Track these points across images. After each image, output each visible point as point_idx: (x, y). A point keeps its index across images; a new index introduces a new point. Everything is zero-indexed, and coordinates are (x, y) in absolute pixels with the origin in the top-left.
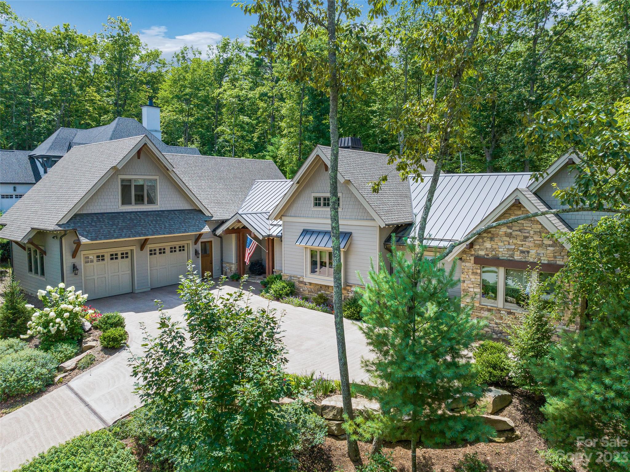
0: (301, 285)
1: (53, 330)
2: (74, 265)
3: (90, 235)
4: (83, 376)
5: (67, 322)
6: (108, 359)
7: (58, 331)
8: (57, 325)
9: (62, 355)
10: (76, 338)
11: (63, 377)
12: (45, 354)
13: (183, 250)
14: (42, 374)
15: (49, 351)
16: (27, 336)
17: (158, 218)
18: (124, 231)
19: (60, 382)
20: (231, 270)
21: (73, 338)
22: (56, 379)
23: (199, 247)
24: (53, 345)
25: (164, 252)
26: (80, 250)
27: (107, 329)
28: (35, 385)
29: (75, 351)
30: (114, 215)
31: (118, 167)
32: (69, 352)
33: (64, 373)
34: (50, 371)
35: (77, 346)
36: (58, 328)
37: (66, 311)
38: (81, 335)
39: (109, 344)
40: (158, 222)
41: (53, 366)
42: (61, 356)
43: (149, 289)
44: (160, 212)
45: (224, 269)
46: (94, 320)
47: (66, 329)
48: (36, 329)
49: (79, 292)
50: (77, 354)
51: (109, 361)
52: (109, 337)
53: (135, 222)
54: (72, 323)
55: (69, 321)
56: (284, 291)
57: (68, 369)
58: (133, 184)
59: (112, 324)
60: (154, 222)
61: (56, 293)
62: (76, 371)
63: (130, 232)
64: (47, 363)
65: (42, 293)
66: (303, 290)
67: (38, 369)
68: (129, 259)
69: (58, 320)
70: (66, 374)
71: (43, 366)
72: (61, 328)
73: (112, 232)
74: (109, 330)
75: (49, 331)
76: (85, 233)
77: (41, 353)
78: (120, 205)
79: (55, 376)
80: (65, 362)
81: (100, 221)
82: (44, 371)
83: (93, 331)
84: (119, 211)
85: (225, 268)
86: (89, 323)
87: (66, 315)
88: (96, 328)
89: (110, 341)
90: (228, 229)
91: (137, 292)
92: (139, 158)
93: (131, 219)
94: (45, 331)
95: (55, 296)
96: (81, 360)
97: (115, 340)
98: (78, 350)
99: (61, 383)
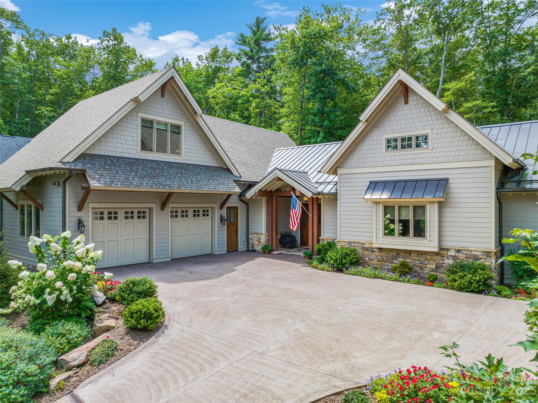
0: (367, 253)
1: (50, 299)
2: (79, 220)
3: (103, 179)
4: (100, 377)
5: (72, 288)
6: (139, 349)
7: (58, 301)
8: (57, 293)
9: (64, 340)
10: (84, 315)
11: (65, 380)
12: (35, 338)
13: (207, 215)
14: (27, 375)
15: (42, 334)
16: (10, 311)
17: (183, 171)
18: (145, 179)
19: (60, 389)
20: (259, 242)
21: (79, 315)
22: (53, 383)
23: (224, 212)
24: (49, 324)
25: (187, 216)
26: (87, 201)
27: (132, 301)
28: (13, 396)
29: (84, 333)
30: (132, 161)
31: (140, 98)
32: (74, 336)
33: (67, 371)
34: (42, 368)
35: (87, 326)
36: (58, 297)
37: (71, 271)
38: (91, 310)
39: (139, 324)
40: (184, 176)
41: (48, 360)
42: (62, 341)
43: (170, 259)
44: (185, 166)
45: (250, 241)
46: (110, 290)
47: (70, 300)
48: (24, 298)
49: (91, 246)
50: (86, 340)
51: (140, 351)
52: (140, 311)
53: (157, 171)
54: (80, 290)
55: (75, 287)
56: (348, 259)
57: (72, 364)
58: (155, 126)
59: (141, 293)
60: (179, 175)
61: (57, 243)
62: (87, 368)
63: (152, 182)
64: (37, 354)
65: (35, 241)
66: (370, 260)
67: (22, 366)
68: (147, 220)
69: (59, 284)
70: (71, 373)
71: (31, 359)
72: (62, 298)
73: (131, 179)
74: (137, 302)
75: (45, 301)
76: (97, 176)
77: (29, 337)
78: (139, 151)
79: (51, 377)
80: (67, 352)
81: (115, 165)
82: (33, 368)
83: (108, 305)
84: (137, 157)
85: (252, 239)
86: (102, 294)
87: (72, 276)
88: (113, 300)
89: (141, 319)
90: (260, 191)
91: (155, 261)
92: (163, 96)
93: (152, 168)
94: (38, 301)
95: (56, 247)
96: (94, 349)
97: (148, 316)
98: (88, 332)
99: (62, 390)
